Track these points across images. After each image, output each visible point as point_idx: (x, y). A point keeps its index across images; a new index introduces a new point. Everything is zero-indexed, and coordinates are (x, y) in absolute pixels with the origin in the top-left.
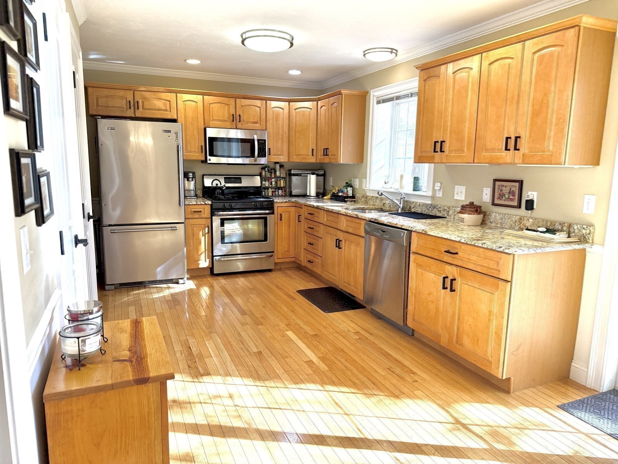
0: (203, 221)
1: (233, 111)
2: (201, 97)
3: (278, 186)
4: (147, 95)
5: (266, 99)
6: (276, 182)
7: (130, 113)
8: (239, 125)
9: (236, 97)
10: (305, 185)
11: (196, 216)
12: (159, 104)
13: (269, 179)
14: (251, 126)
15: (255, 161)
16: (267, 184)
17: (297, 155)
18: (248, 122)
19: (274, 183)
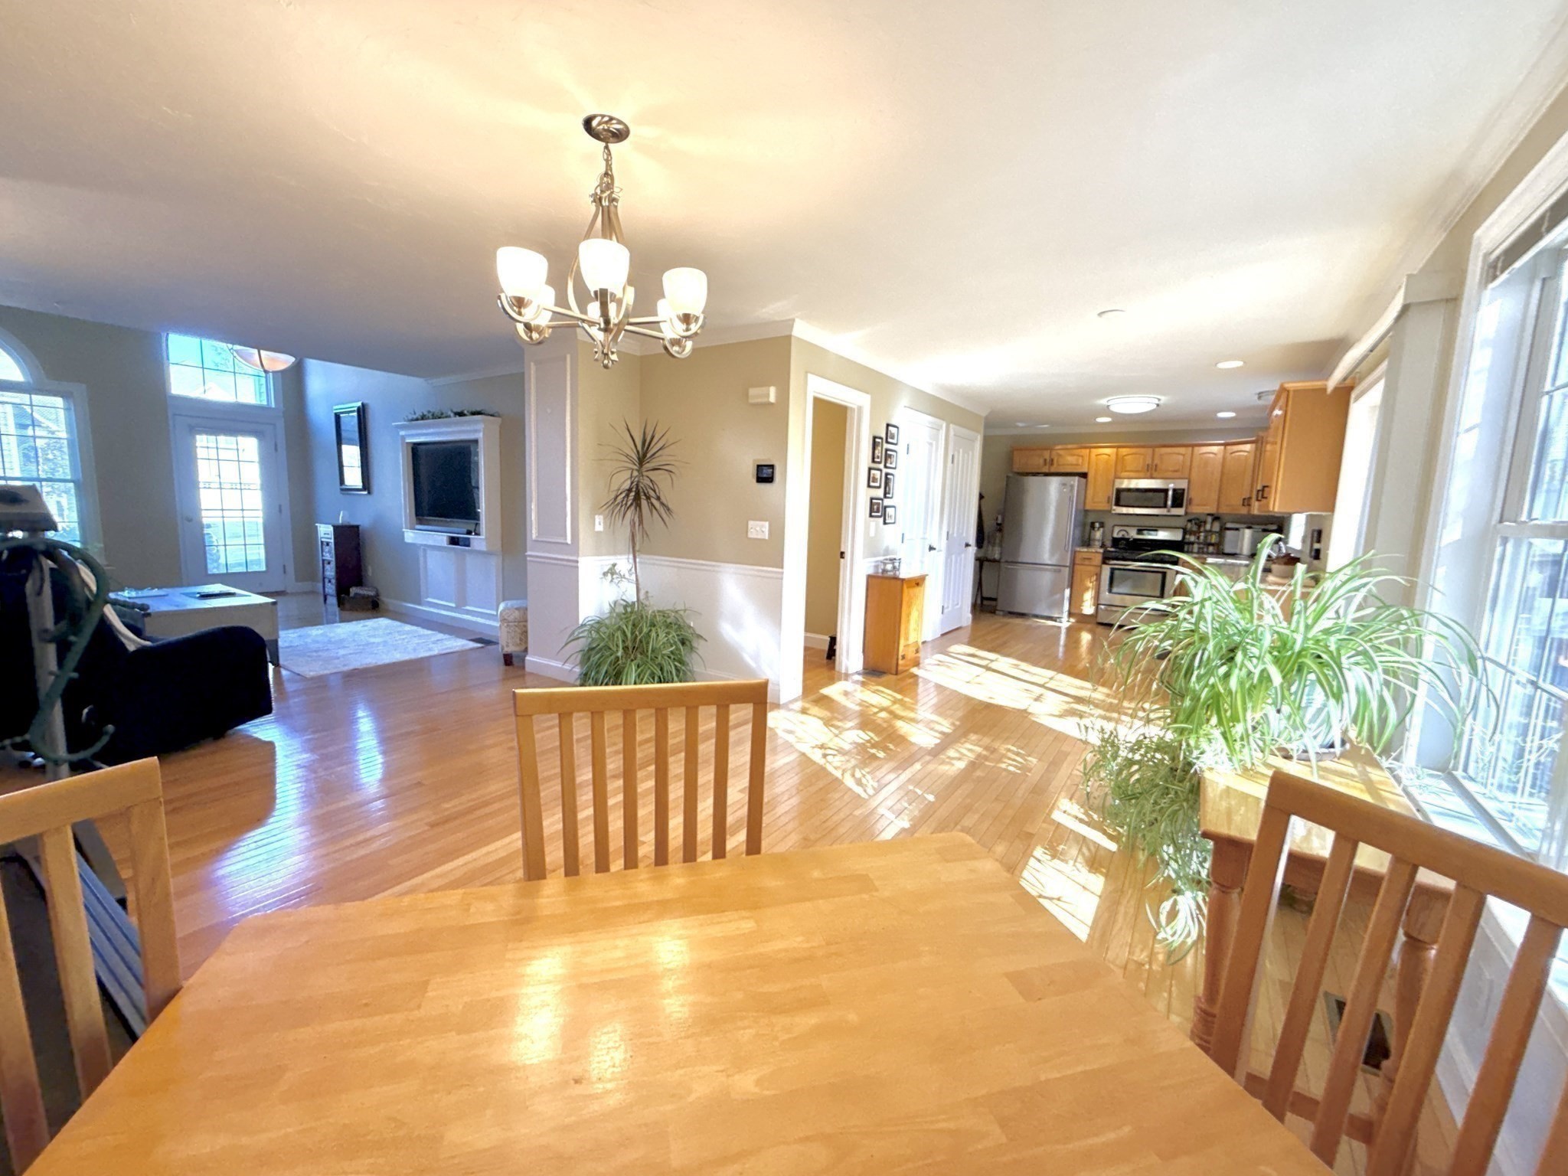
0: (1092, 569)
1: (1149, 461)
2: (1115, 450)
3: (1209, 541)
4: (1061, 452)
5: (1193, 446)
6: (1206, 537)
7: (1045, 470)
8: (1155, 475)
9: (1154, 447)
10: (1238, 541)
11: (1087, 562)
12: (1070, 459)
13: (1196, 533)
14: (1169, 474)
15: (1169, 511)
16: (1192, 538)
17: (1227, 506)
18: (1167, 471)
19: (1202, 538)
